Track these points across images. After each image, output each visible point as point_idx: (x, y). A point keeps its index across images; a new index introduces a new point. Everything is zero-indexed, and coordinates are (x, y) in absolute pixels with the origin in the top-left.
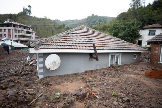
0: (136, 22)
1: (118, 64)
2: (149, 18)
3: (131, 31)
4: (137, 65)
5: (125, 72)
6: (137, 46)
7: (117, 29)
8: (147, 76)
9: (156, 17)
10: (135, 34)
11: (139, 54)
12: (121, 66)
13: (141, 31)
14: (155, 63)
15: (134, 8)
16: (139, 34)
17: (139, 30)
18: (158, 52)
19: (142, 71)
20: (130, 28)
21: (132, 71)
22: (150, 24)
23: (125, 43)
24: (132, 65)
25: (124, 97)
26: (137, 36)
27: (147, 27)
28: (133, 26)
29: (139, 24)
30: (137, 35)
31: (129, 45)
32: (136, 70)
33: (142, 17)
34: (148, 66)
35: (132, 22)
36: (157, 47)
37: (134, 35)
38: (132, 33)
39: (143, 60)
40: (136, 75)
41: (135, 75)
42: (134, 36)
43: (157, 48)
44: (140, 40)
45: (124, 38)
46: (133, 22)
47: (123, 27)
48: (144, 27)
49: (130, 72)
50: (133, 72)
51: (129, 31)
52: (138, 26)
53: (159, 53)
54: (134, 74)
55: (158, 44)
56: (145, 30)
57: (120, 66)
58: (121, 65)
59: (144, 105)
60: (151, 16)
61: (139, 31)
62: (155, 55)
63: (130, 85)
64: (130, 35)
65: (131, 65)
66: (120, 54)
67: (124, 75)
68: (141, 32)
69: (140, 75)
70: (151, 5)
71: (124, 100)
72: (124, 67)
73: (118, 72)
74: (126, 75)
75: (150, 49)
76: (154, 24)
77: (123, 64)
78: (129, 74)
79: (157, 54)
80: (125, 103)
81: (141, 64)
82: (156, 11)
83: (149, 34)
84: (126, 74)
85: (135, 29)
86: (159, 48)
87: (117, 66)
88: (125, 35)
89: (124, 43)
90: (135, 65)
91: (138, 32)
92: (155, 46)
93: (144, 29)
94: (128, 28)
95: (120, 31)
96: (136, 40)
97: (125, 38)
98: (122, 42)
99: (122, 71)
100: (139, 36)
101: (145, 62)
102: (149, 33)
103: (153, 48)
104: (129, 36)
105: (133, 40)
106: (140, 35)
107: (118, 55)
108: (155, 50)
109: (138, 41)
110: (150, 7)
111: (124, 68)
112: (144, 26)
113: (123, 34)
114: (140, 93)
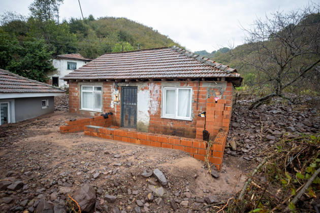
0: (45, 45)
1: (9, 122)
2: (67, 43)
3: (38, 58)
4: (49, 117)
5: (24, 134)
6: (46, 86)
7: (5, 52)
8: (63, 131)
9: (76, 43)
10: (45, 65)
11: (51, 99)
12: (16, 125)
13: (54, 61)
14: (76, 110)
15: (40, 19)
16: (53, 67)
17: (51, 59)
18: (78, 94)
19: (57, 125)
20: (35, 53)
21: (38, 129)
22: (69, 53)
23: (22, 81)
24: (40, 119)
25: (11, 184)
26: (49, 69)
27: (63, 55)
28: (40, 51)
29: (52, 49)
30: (48, 67)
31: (30, 84)
32: (46, 126)
33: (55, 38)
34: (67, 117)
35: (37, 43)
36: (76, 86)
37: (43, 66)
38: (40, 62)
39: (61, 109)
40: (45, 135)
41: (43, 136)
42: (44, 68)
43: (76, 89)
44: (55, 76)
45: (24, 71)
46: (39, 43)
47: (20, 50)
48: (59, 56)
49: (33, 132)
50: (39, 131)
51: (33, 59)
52: (48, 52)
53: (79, 96)
54: (42, 134)
55: (77, 83)
56: (61, 61)
57: (13, 125)
58: (16, 123)
59: (49, 180)
60: (70, 41)
61: (52, 61)
62: (75, 99)
63: (30, 155)
64: (37, 66)
65: (38, 119)
66: (10, 103)
67: (21, 141)
68: (56, 63)
69: (53, 133)
70: (67, 24)
71: (11, 188)
72: (22, 126)
73: (6, 138)
74: (26, 140)
75: (67, 91)
76: (75, 53)
77: (20, 121)
78: (32, 136)
79: (77, 97)
80: (12, 194)
81: (56, 115)
82: (75, 35)
83: (69, 68)
84: (26, 137)
85: (45, 57)
86: (78, 89)
87: (5, 125)
88: (26, 66)
89: (18, 80)
90: (46, 117)
91: (49, 62)
92: (74, 86)
93: (60, 59)
94: (31, 53)
95: (13, 56)
96: (49, 77)
97: (27, 70)
98: (13, 77)
99: (17, 134)
100: (53, 70)
101: (63, 110)
102: (68, 66)
103: (72, 89)
104: (35, 69)
105: (43, 75)
106: (55, 67)
107: (7, 104)
108: (74, 91)
109: (51, 78)
110: (66, 25)
111: (21, 128)
112: (60, 54)
113: (21, 62)
114: (46, 164)
